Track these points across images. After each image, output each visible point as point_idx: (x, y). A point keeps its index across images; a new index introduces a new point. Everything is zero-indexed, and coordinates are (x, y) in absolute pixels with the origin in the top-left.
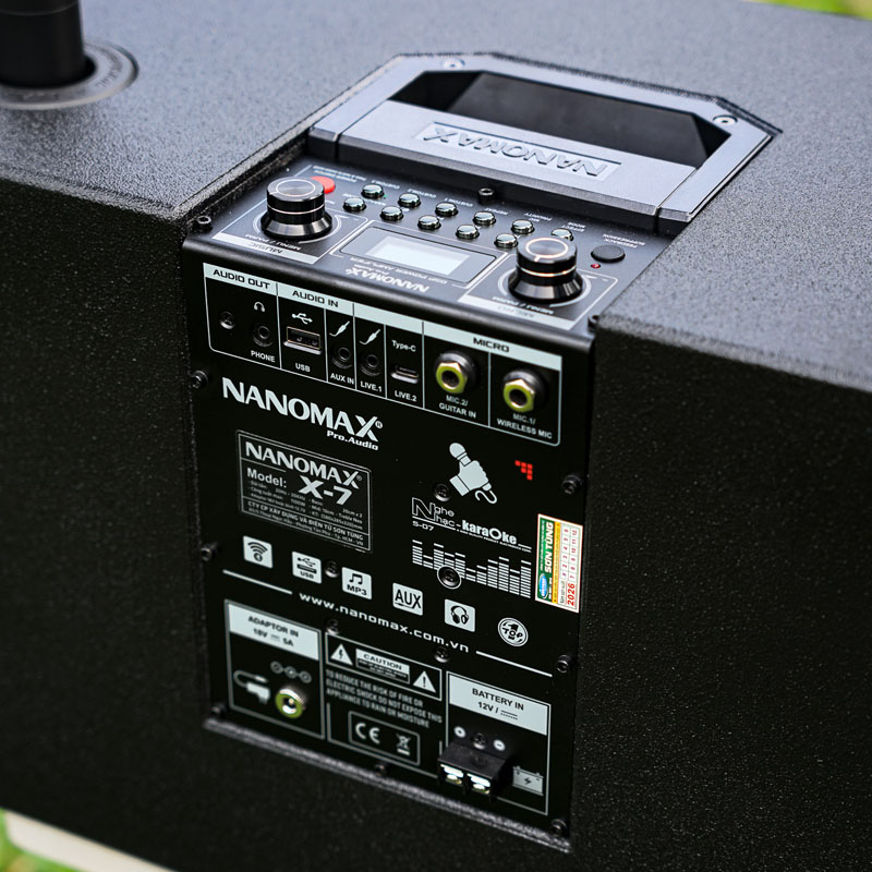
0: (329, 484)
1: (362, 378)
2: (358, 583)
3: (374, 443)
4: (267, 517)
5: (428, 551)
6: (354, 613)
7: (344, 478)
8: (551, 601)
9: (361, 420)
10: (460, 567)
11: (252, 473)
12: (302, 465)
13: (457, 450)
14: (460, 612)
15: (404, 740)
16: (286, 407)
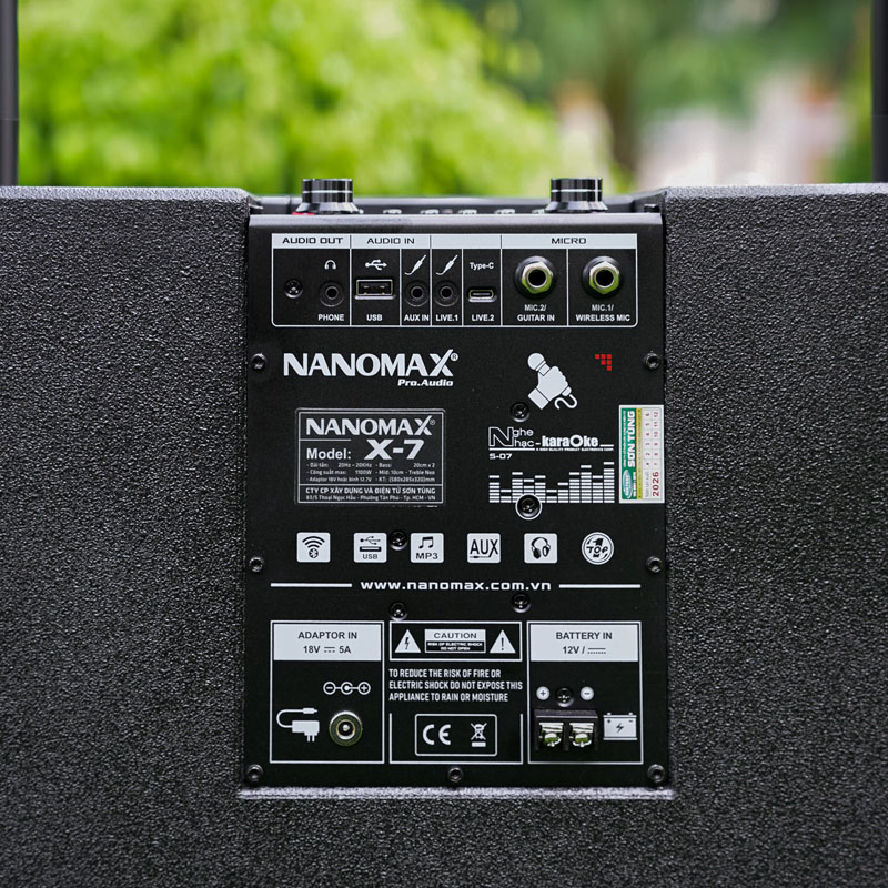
0: (398, 440)
1: (438, 311)
2: (427, 547)
3: (448, 379)
4: (327, 500)
5: (506, 483)
6: (423, 586)
7: (415, 427)
8: (635, 498)
9: (435, 357)
10: (540, 492)
11: (312, 454)
12: (369, 426)
13: (535, 361)
14: (540, 545)
15: (479, 728)
16: (353, 367)
